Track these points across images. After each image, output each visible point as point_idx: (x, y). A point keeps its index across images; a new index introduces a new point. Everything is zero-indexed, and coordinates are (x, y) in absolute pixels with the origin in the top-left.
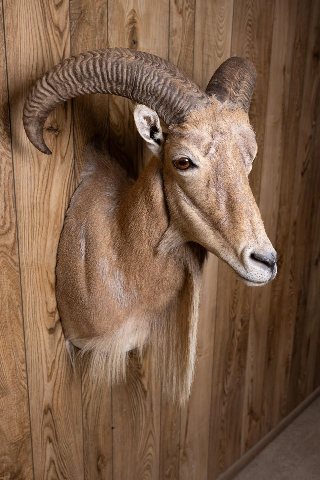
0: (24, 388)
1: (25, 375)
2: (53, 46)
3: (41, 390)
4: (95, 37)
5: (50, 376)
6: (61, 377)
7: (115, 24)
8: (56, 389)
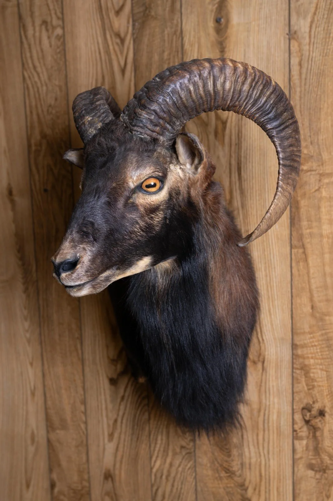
0: (83, 432)
1: (84, 419)
2: (113, 57)
3: (101, 448)
4: (163, 31)
5: (111, 436)
6: (124, 445)
7: (191, 6)
8: (119, 458)
